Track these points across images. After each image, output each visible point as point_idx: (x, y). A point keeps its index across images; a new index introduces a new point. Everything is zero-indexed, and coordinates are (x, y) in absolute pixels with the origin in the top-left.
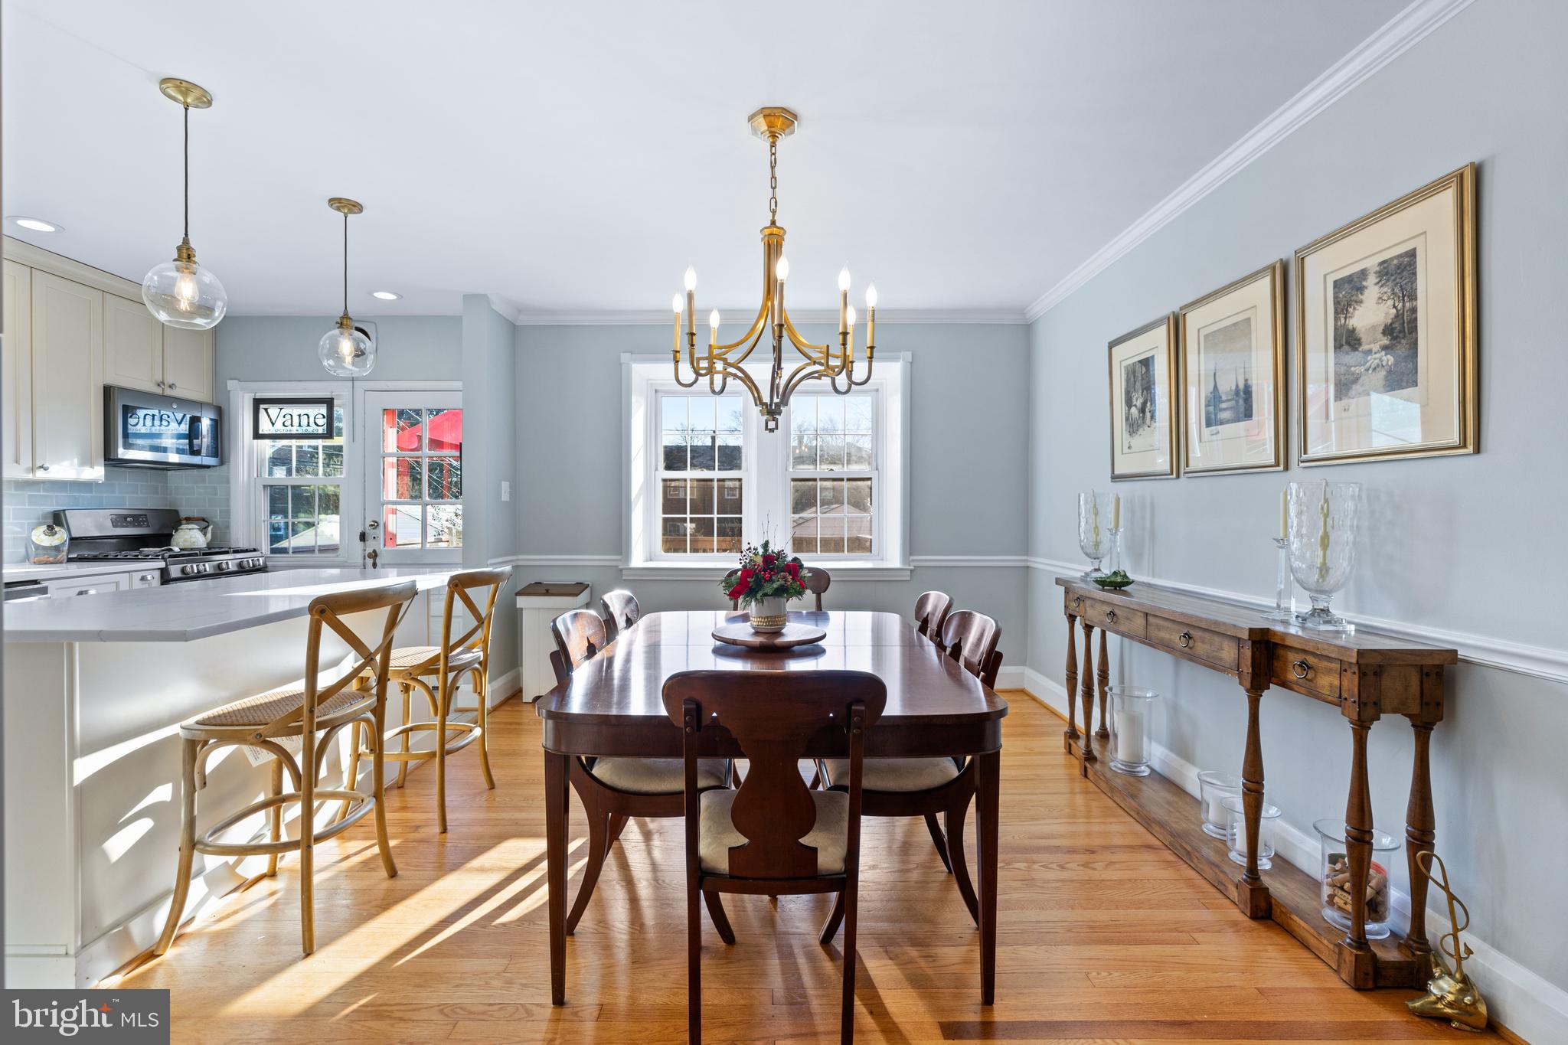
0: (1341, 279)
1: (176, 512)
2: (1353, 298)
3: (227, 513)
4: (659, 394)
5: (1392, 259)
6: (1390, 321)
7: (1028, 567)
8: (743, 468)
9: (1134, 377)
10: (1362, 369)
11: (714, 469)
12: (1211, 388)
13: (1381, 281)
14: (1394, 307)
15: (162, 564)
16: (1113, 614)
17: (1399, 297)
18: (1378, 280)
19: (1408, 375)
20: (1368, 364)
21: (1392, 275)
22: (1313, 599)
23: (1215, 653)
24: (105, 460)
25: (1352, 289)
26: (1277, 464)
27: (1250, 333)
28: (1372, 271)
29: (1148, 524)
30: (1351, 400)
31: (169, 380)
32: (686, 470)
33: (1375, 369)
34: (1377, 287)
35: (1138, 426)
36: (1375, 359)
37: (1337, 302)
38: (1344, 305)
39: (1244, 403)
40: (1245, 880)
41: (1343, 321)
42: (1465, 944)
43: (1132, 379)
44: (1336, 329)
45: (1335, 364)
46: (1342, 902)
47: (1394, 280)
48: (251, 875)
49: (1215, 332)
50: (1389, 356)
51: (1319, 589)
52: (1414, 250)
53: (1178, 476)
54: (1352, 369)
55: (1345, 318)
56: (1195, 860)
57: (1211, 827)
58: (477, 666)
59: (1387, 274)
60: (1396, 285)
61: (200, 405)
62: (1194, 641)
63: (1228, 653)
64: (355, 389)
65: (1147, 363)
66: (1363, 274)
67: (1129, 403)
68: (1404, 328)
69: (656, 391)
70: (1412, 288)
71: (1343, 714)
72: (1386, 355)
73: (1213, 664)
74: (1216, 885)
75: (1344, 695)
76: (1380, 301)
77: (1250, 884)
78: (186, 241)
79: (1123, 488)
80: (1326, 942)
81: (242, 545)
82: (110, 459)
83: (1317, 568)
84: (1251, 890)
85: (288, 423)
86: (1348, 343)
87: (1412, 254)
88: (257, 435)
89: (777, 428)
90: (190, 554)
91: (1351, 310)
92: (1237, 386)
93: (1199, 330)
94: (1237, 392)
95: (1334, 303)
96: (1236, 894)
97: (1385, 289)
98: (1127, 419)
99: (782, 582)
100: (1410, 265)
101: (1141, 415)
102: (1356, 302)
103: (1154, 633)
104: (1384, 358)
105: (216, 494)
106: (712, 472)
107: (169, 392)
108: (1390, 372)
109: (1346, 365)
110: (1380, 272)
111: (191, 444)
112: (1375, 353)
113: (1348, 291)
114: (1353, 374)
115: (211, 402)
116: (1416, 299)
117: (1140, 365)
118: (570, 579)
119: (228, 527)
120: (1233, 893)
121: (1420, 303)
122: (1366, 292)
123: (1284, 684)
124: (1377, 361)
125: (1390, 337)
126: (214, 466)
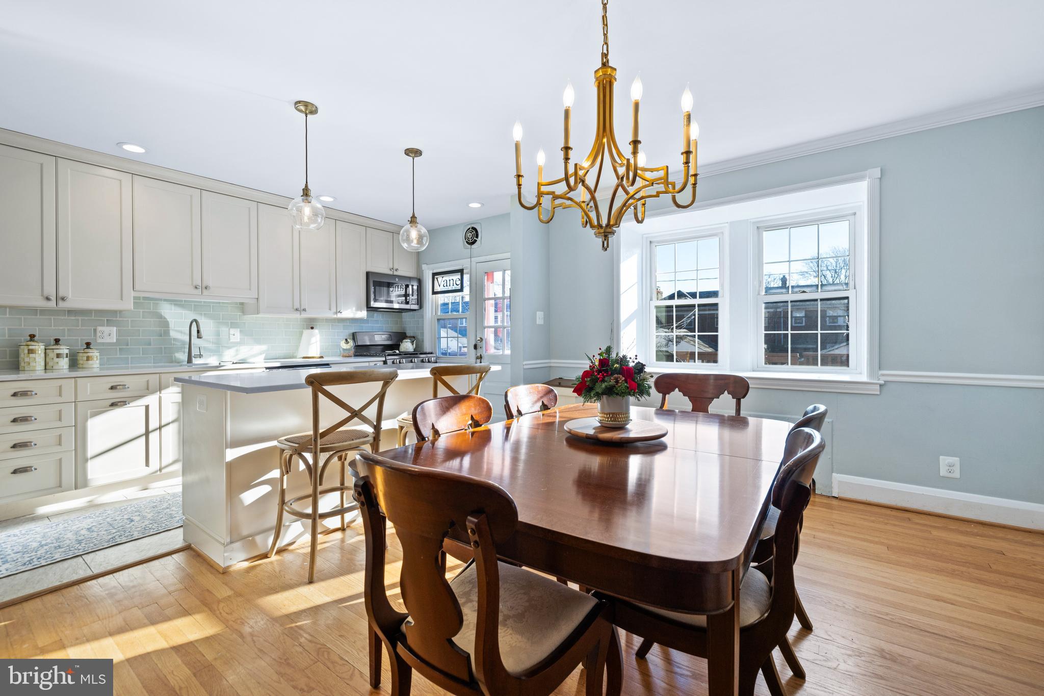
1: (405, 333)
3: (422, 334)
4: (653, 245)
15: (384, 359)
24: (367, 308)
31: (395, 267)
48: (332, 527)
61: (410, 278)
64: (472, 263)
78: (306, 186)
81: (428, 351)
82: (369, 308)
85: (445, 285)
88: (434, 293)
90: (407, 355)
99: (613, 382)
105: (419, 324)
106: (695, 300)
107: (396, 273)
111: (406, 299)
115: (416, 276)
119: (423, 341)
126: (418, 310)
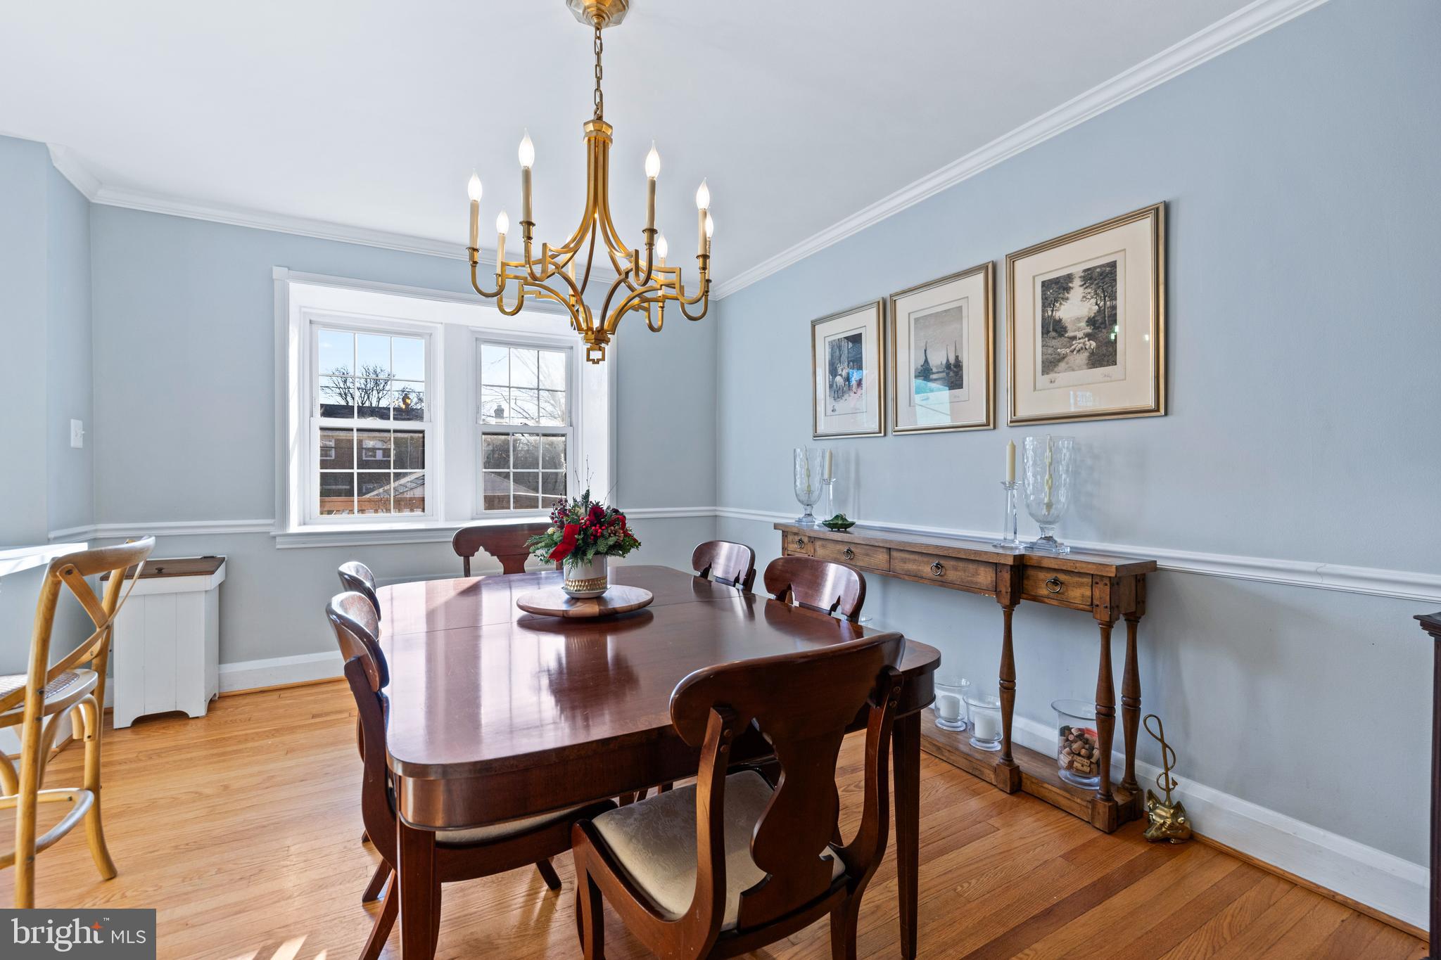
0: (1049, 280)
2: (1060, 296)
5: (1095, 268)
6: (1093, 315)
7: (716, 516)
8: (425, 419)
9: (840, 350)
10: (1068, 350)
11: (389, 419)
12: (922, 362)
13: (1085, 284)
14: (1097, 304)
16: (849, 552)
17: (1101, 297)
18: (1083, 283)
19: (1108, 356)
20: (1073, 347)
21: (1096, 280)
22: (1042, 529)
23: (969, 579)
25: (1059, 288)
26: (988, 424)
27: (961, 318)
28: (1077, 276)
29: (853, 475)
30: (1057, 375)
32: (353, 417)
33: (1079, 351)
34: (1082, 289)
35: (844, 393)
36: (1079, 343)
37: (1044, 298)
38: (1052, 301)
39: (954, 375)
40: (1004, 764)
41: (1050, 313)
42: (1173, 780)
43: (838, 353)
44: (1043, 319)
45: (1043, 346)
46: (1080, 765)
47: (1097, 284)
49: (925, 316)
50: (1091, 341)
51: (1045, 520)
52: (1115, 262)
53: (885, 435)
54: (1059, 350)
55: (1052, 311)
56: (947, 754)
57: (944, 722)
58: (89, 696)
59: (1091, 278)
60: (1099, 288)
62: (946, 570)
63: (985, 577)
65: (856, 339)
66: (1069, 278)
67: (833, 372)
68: (1105, 321)
69: (311, 322)
70: (1112, 291)
71: (1094, 617)
72: (1089, 340)
73: (968, 589)
74: (971, 771)
75: (1096, 602)
76: (1085, 299)
77: (1008, 766)
79: (827, 445)
80: (1079, 801)
83: (1045, 504)
84: (1011, 771)
86: (1055, 330)
87: (1113, 265)
89: (603, 359)
91: (1057, 305)
92: (948, 360)
93: (909, 314)
94: (948, 366)
95: (1042, 299)
96: (992, 776)
97: (1089, 290)
98: (831, 386)
100: (1112, 273)
101: (847, 383)
102: (1062, 298)
103: (898, 566)
104: (1087, 343)
108: (1092, 354)
109: (1053, 347)
110: (1084, 277)
112: (1079, 339)
113: (1055, 289)
114: (1059, 354)
116: (1116, 299)
117: (846, 340)
118: (195, 552)
120: (991, 776)
121: (1120, 303)
122: (1072, 291)
123: (1035, 598)
124: (1081, 345)
125: (1092, 327)
